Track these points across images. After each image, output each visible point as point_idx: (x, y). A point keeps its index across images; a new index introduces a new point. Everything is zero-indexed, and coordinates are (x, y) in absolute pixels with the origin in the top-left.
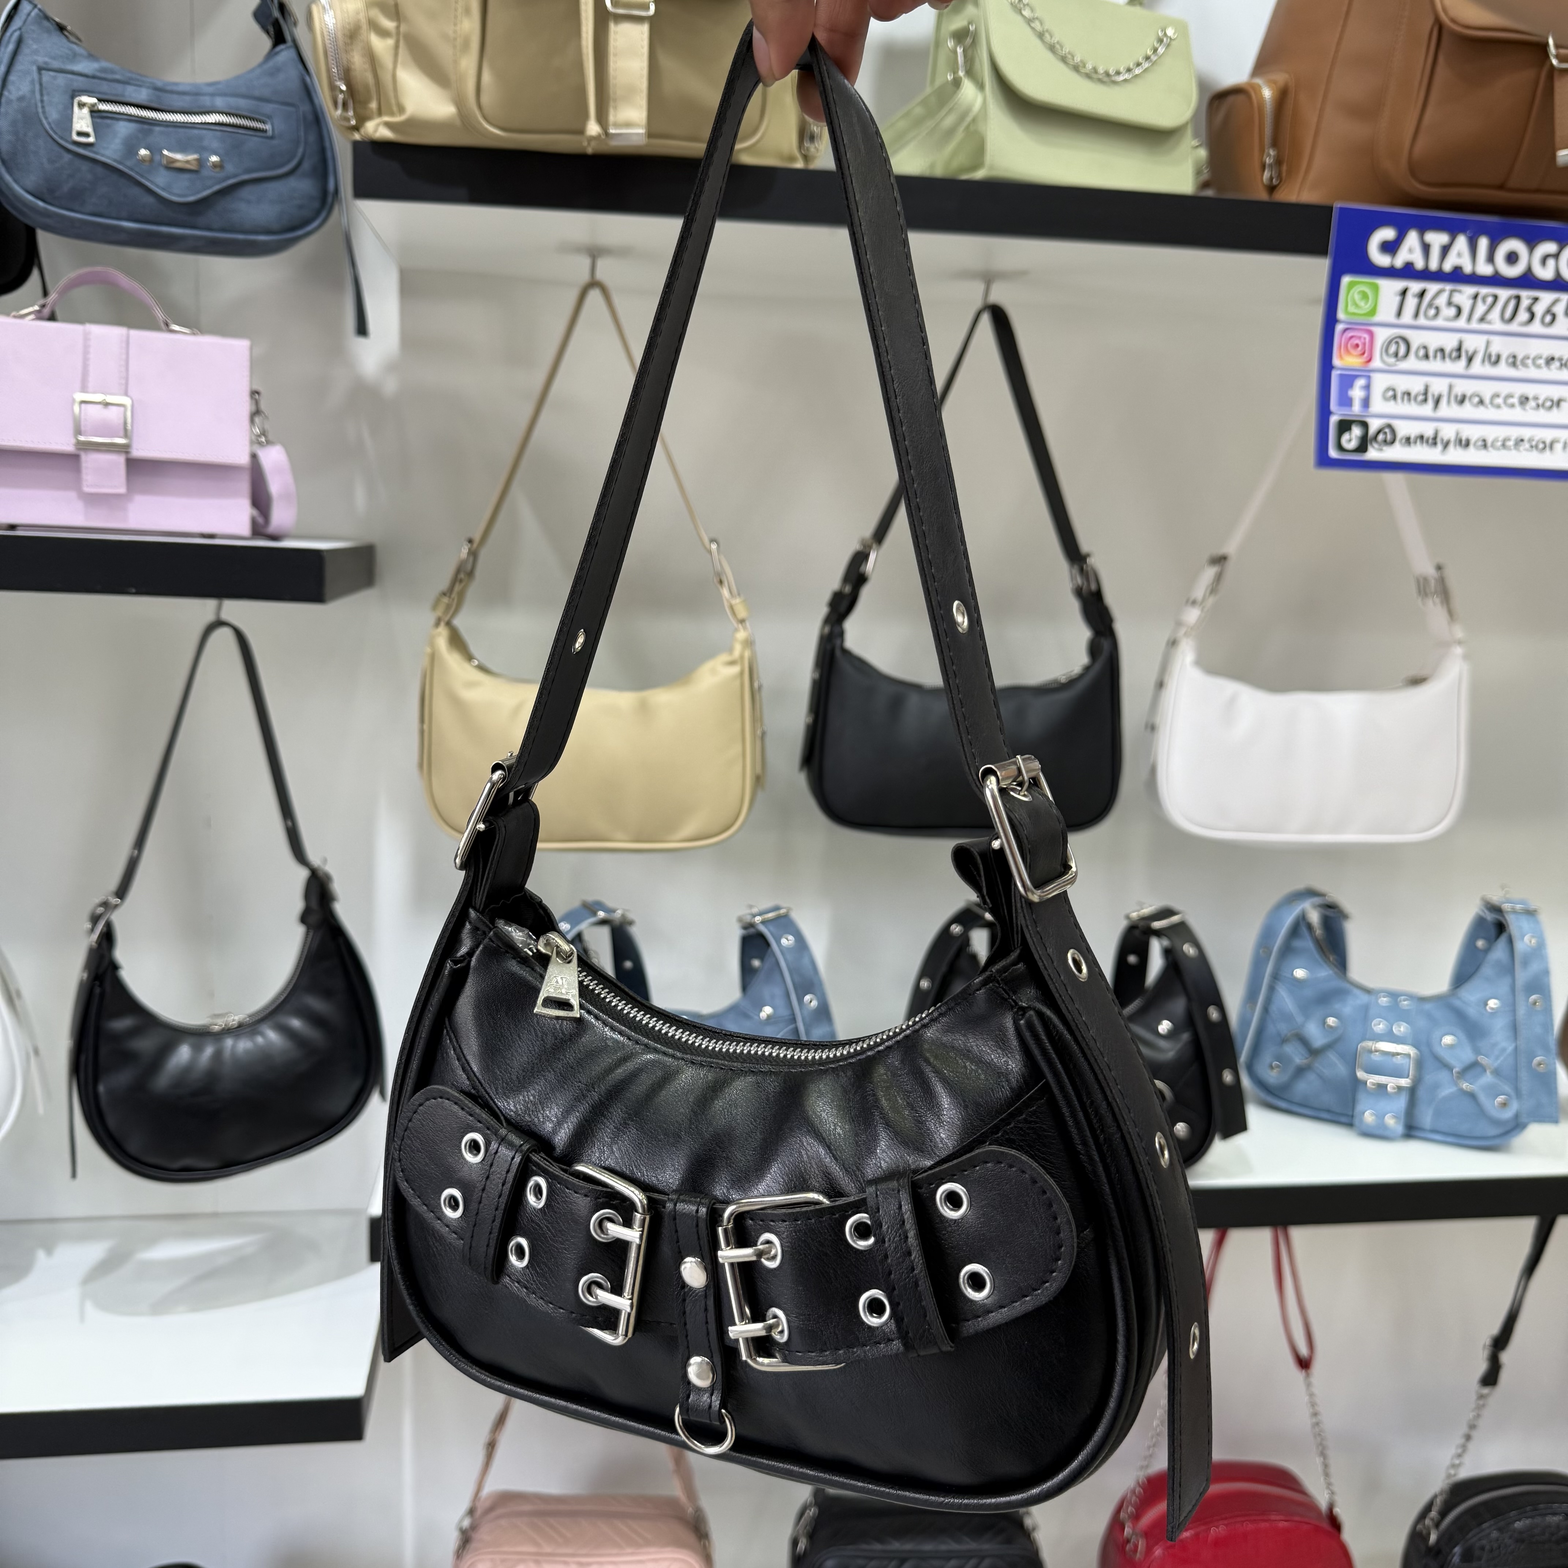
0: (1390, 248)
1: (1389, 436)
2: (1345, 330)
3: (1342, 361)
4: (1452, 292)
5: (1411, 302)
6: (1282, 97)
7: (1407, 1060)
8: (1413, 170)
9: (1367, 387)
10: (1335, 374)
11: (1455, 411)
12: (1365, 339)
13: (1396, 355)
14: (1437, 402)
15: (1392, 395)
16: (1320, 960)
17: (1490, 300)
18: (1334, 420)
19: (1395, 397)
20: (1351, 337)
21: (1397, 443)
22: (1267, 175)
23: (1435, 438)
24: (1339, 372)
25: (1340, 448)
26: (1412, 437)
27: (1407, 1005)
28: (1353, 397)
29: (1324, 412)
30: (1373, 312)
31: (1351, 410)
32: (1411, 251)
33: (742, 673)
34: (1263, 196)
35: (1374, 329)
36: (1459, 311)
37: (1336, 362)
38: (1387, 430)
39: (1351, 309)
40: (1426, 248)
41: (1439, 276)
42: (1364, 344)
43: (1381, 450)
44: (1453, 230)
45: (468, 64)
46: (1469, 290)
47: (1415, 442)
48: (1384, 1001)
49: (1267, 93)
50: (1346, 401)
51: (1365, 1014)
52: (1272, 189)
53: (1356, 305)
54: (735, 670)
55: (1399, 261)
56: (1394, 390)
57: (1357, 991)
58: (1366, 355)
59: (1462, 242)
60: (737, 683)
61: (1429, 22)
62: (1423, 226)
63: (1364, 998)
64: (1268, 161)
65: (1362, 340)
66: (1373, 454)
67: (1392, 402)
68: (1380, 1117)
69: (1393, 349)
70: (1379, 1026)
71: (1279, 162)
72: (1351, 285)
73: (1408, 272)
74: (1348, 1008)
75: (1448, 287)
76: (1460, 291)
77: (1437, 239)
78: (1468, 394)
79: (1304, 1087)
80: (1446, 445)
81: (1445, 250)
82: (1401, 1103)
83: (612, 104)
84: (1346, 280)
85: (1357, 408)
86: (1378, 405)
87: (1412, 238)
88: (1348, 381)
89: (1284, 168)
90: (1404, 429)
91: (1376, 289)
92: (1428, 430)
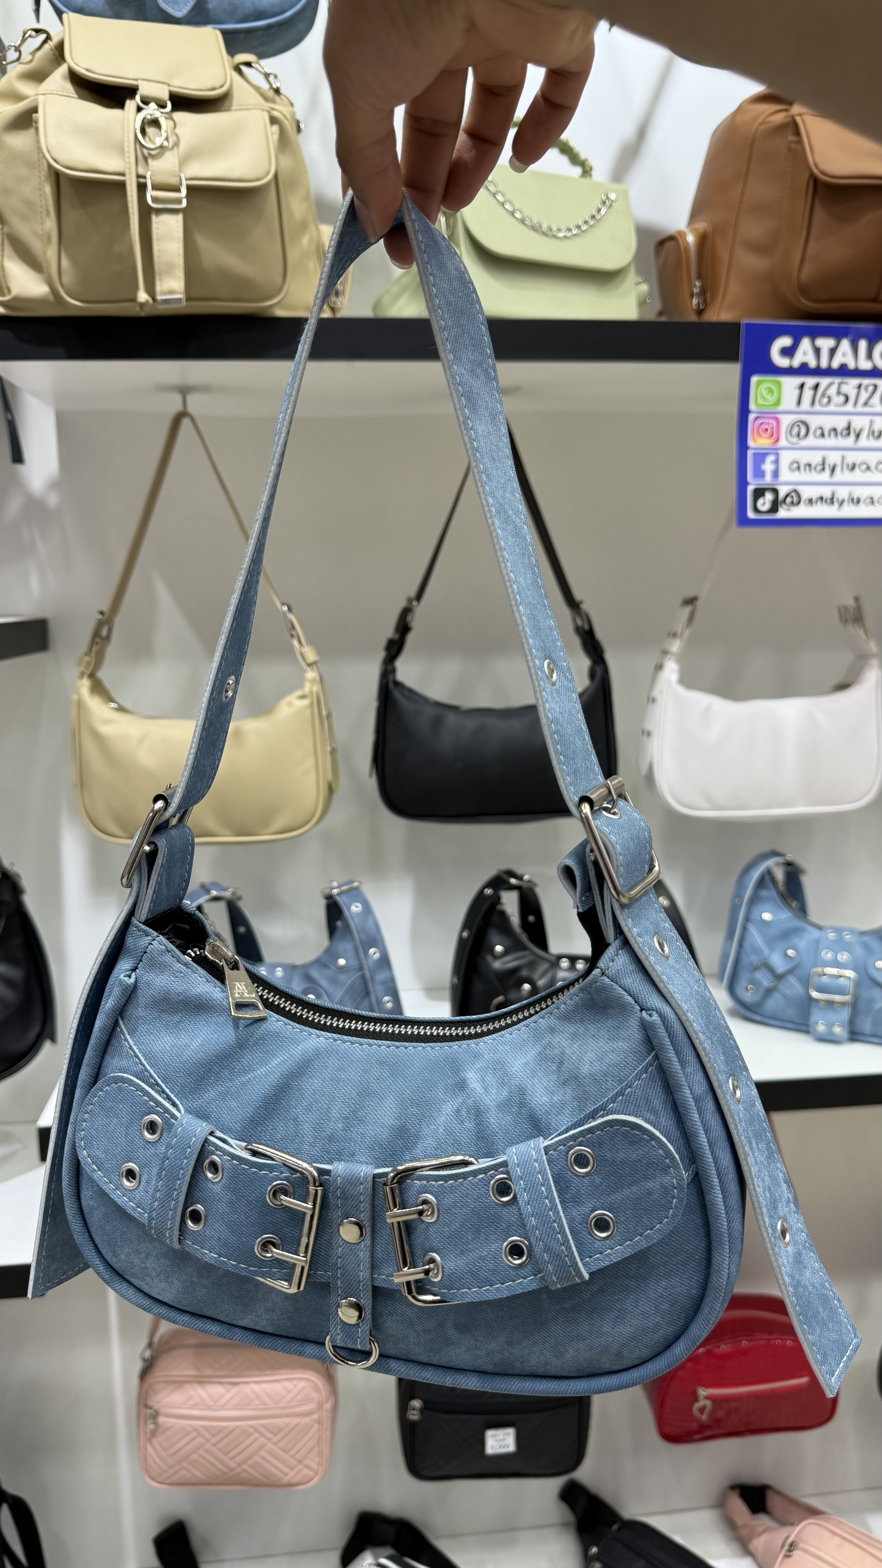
0: (788, 352)
1: (795, 498)
2: (756, 418)
3: (755, 442)
4: (840, 384)
5: (808, 394)
6: (703, 240)
7: (849, 981)
8: (803, 290)
9: (776, 462)
10: (750, 453)
11: (847, 476)
12: (772, 424)
13: (798, 435)
14: (833, 470)
15: (796, 466)
16: (782, 905)
17: (871, 388)
18: (750, 489)
19: (799, 468)
20: (762, 424)
21: (802, 504)
22: (695, 301)
23: (832, 499)
24: (753, 451)
25: (756, 510)
26: (814, 499)
27: (849, 938)
28: (765, 470)
29: (743, 483)
30: (778, 402)
31: (764, 480)
32: (805, 354)
33: (311, 704)
34: (693, 318)
35: (779, 416)
36: (847, 399)
37: (751, 443)
38: (793, 494)
39: (760, 401)
40: (817, 351)
41: (828, 372)
42: (772, 428)
43: (789, 510)
44: (838, 336)
45: (51, 253)
46: (854, 382)
47: (817, 502)
48: (831, 935)
49: (691, 239)
50: (760, 474)
51: (816, 946)
52: (700, 312)
53: (764, 399)
54: (306, 702)
55: (796, 362)
56: (798, 463)
57: (811, 929)
58: (774, 436)
59: (845, 344)
60: (308, 712)
61: (807, 175)
62: (814, 334)
63: (815, 933)
64: (695, 291)
65: (771, 425)
66: (783, 513)
67: (797, 472)
68: (830, 1025)
69: (795, 430)
70: (828, 956)
71: (703, 291)
72: (759, 383)
73: (804, 370)
74: (802, 943)
75: (837, 380)
76: (846, 383)
77: (825, 343)
78: (858, 463)
79: (773, 1004)
80: (841, 503)
81: (833, 352)
82: (845, 1014)
83: (157, 277)
84: (754, 379)
85: (768, 478)
86: (786, 475)
87: (805, 344)
88: (760, 458)
89: (708, 295)
90: (807, 492)
91: (779, 385)
92: (826, 492)
